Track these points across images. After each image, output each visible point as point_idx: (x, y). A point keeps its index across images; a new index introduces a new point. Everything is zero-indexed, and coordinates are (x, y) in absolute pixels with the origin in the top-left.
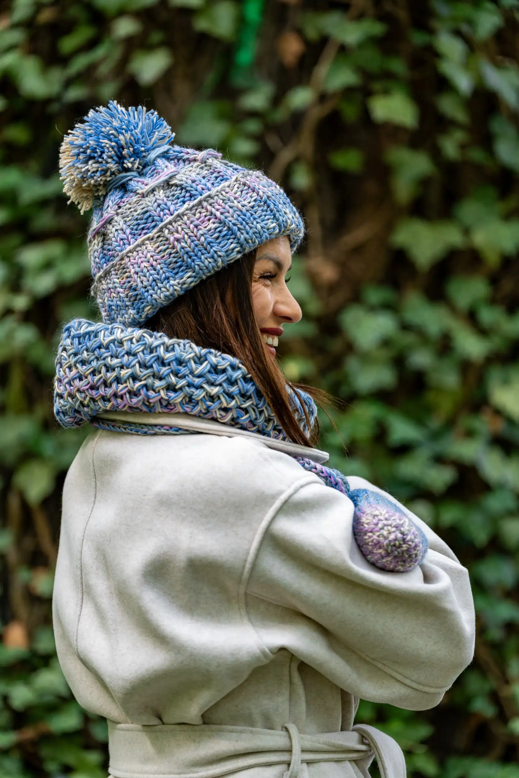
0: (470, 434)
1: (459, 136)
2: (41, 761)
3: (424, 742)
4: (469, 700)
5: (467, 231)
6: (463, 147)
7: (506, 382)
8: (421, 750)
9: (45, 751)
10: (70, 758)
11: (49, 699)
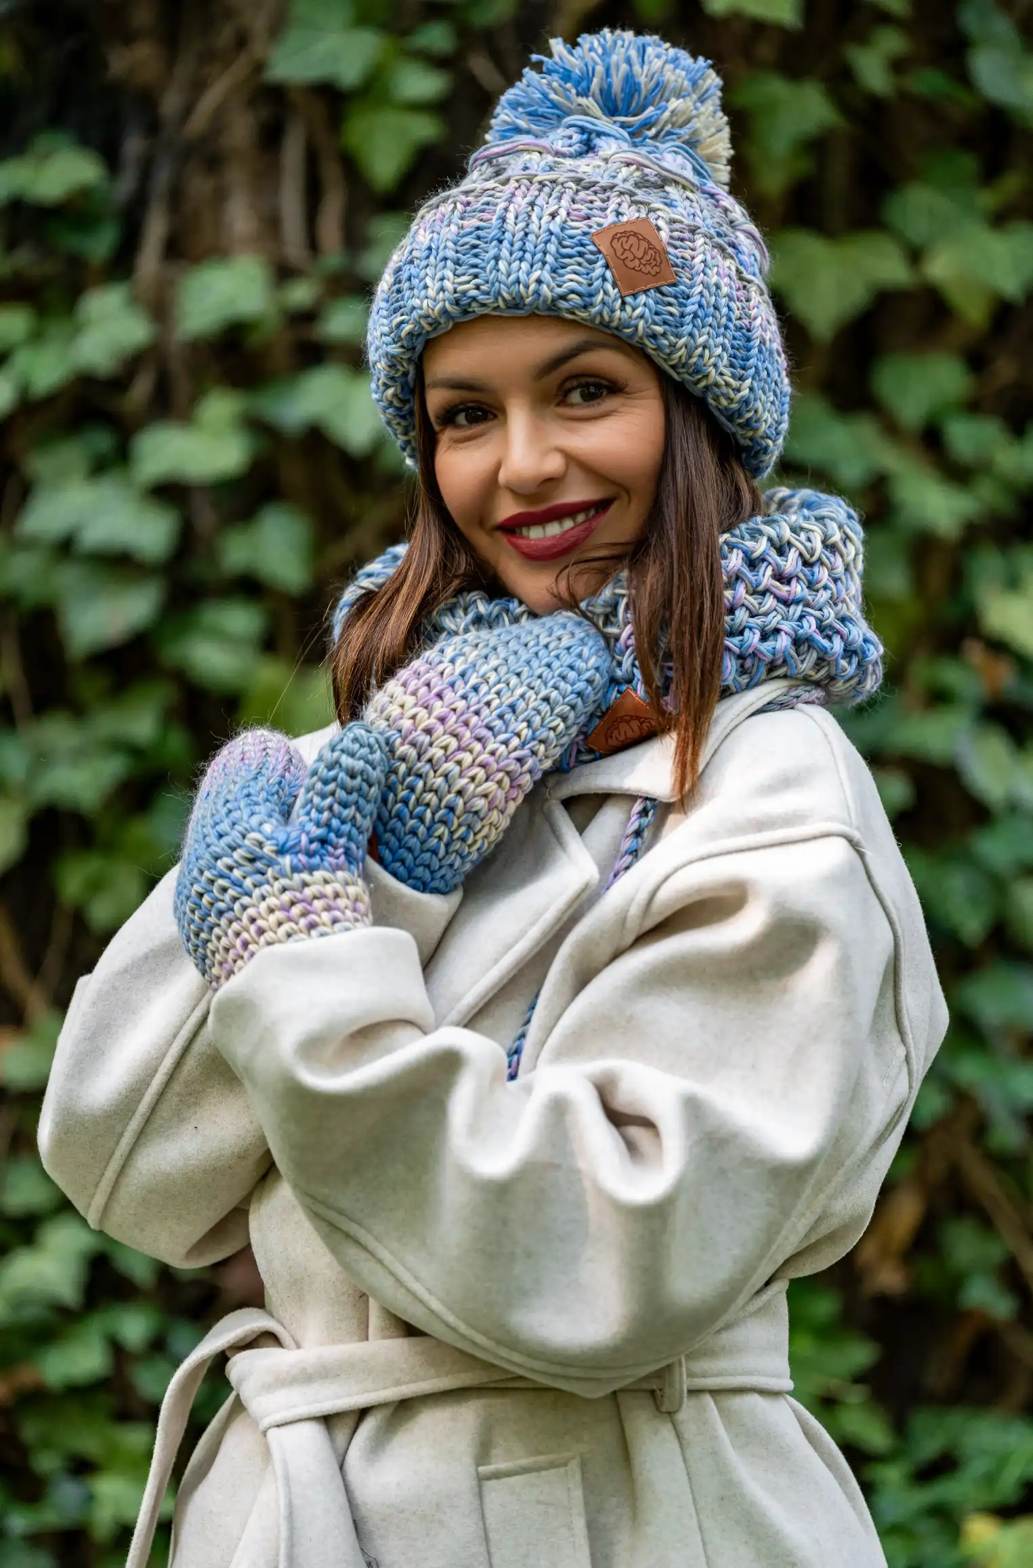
0: (939, 698)
1: (891, 42)
2: (24, 1451)
3: (859, 1379)
4: (956, 1283)
5: (915, 256)
6: (898, 66)
7: (1013, 583)
8: (855, 1396)
9: (30, 1431)
10: (88, 1442)
11: (31, 1313)
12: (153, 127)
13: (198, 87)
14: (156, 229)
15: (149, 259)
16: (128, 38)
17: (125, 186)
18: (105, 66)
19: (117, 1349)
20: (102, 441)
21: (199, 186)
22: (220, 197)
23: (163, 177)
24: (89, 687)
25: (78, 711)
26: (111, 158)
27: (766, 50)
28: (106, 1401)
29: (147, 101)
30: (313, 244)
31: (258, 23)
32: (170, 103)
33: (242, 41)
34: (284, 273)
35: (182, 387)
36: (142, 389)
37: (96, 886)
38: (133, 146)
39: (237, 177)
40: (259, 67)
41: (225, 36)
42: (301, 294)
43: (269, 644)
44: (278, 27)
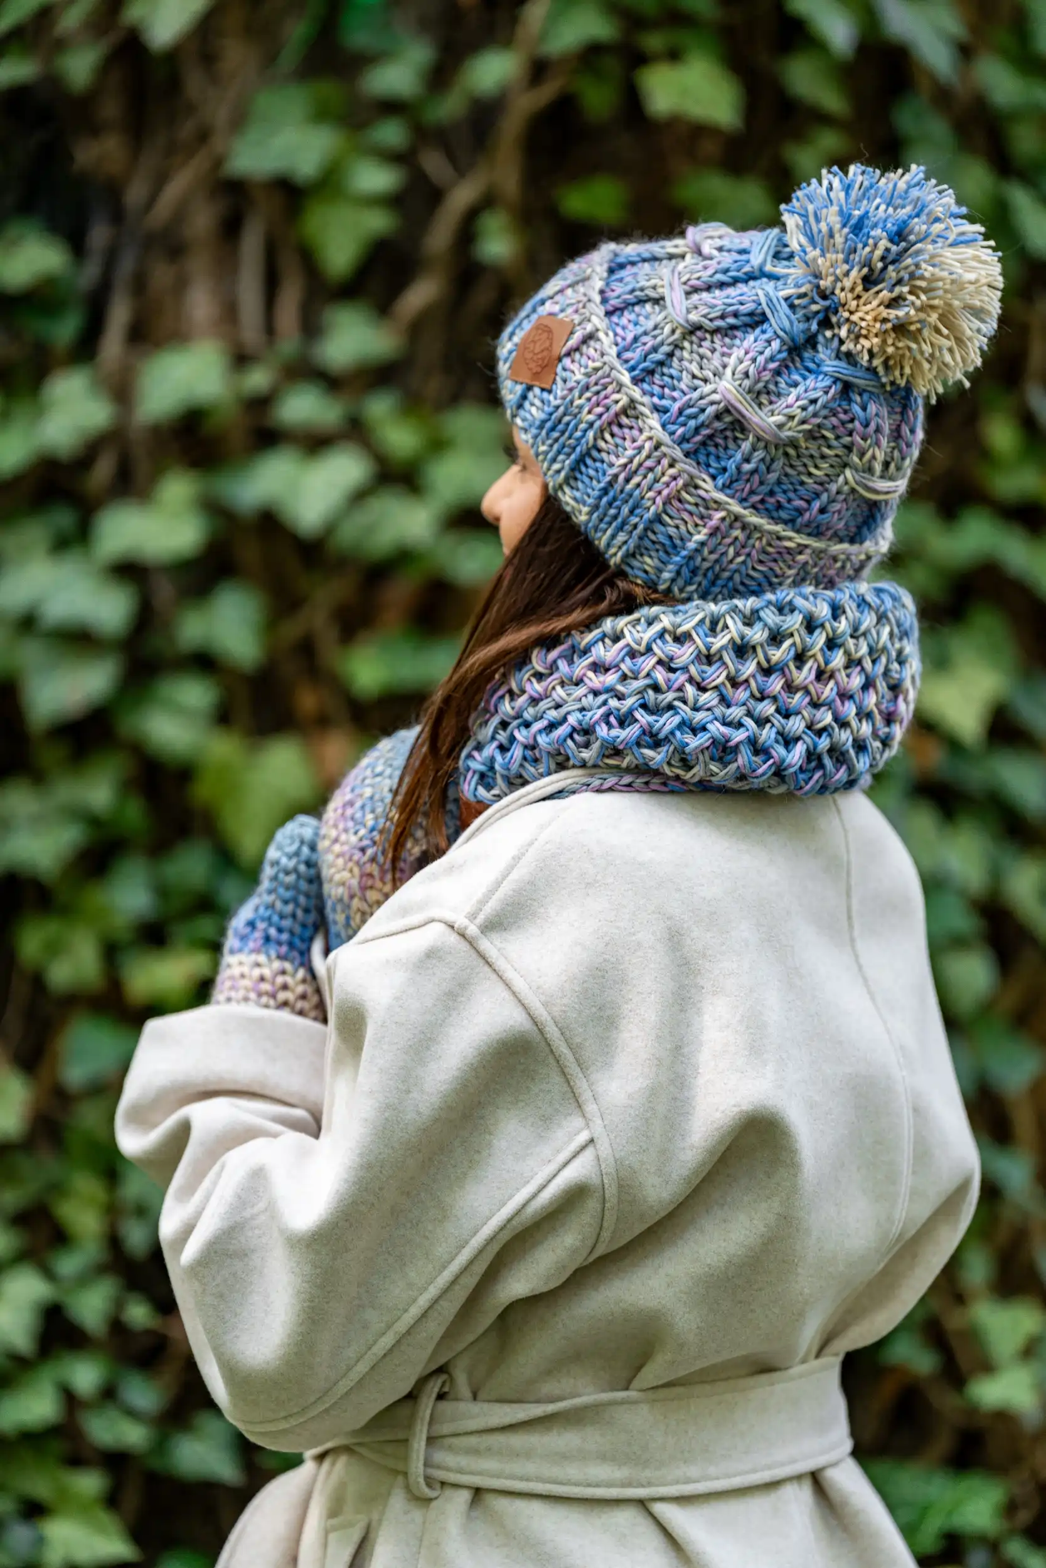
10: (39, 1487)
12: (118, 216)
13: (161, 180)
14: (119, 315)
15: (113, 344)
16: (95, 130)
17: (90, 273)
18: (71, 158)
19: (70, 1399)
20: (63, 518)
21: (161, 275)
22: (181, 285)
23: (127, 266)
24: (50, 756)
25: (38, 777)
26: (77, 245)
27: (710, 148)
28: (57, 1446)
29: (113, 192)
30: (270, 329)
31: (221, 115)
32: (135, 194)
33: (203, 136)
34: (241, 359)
35: (142, 467)
36: (103, 470)
37: (54, 949)
38: (99, 235)
39: (199, 265)
40: (218, 162)
41: (186, 130)
42: (258, 379)
43: (223, 717)
44: (239, 121)
